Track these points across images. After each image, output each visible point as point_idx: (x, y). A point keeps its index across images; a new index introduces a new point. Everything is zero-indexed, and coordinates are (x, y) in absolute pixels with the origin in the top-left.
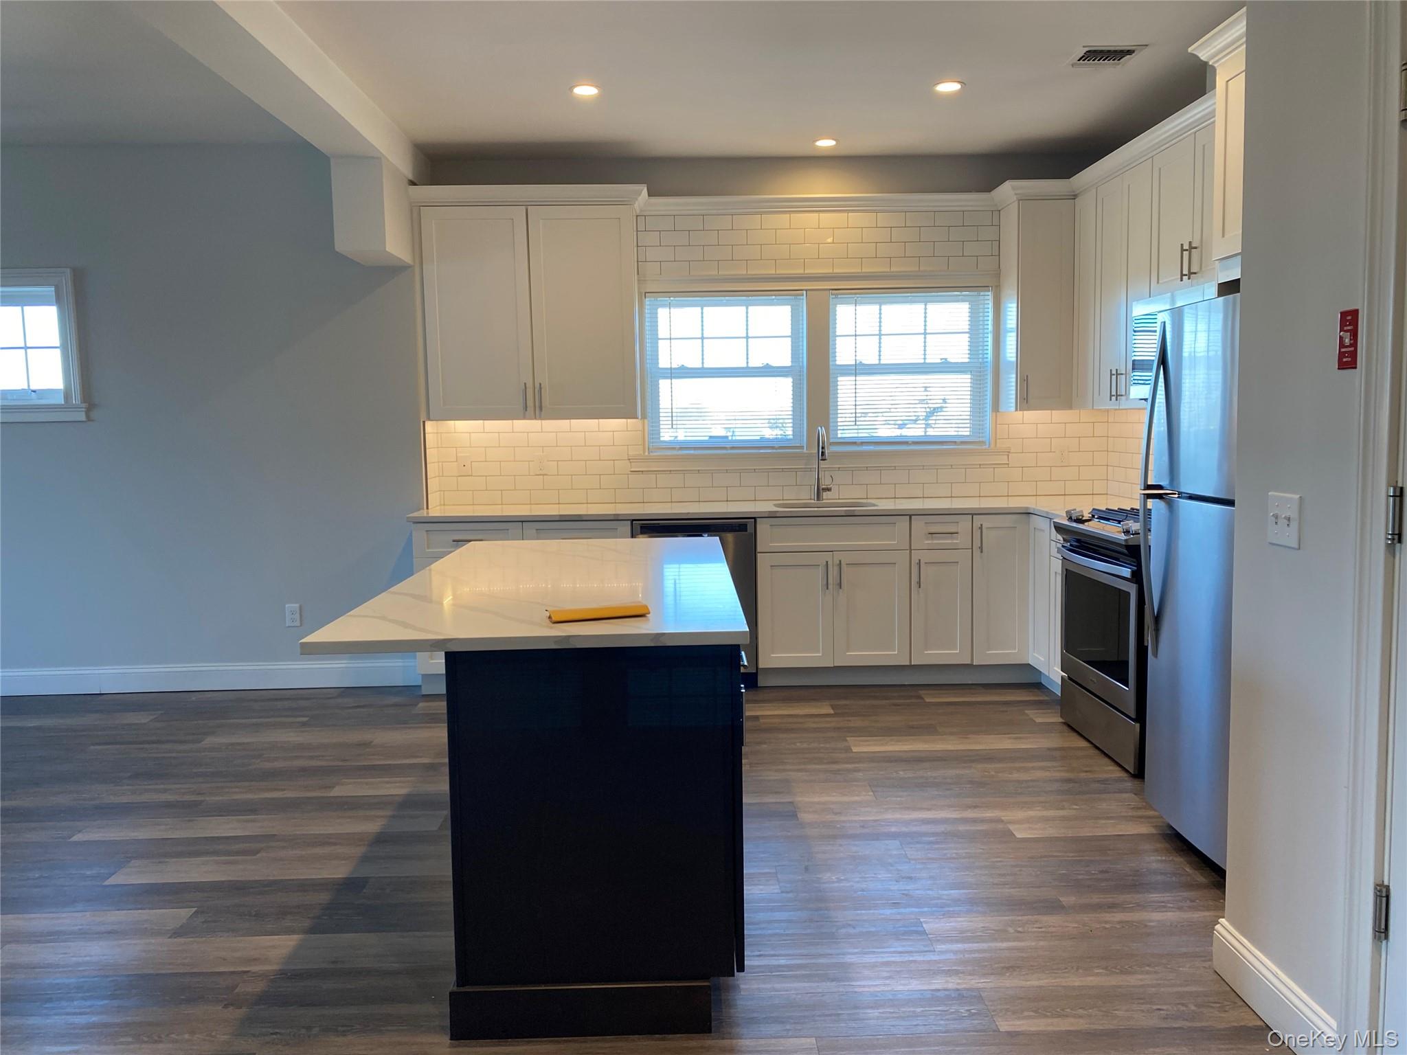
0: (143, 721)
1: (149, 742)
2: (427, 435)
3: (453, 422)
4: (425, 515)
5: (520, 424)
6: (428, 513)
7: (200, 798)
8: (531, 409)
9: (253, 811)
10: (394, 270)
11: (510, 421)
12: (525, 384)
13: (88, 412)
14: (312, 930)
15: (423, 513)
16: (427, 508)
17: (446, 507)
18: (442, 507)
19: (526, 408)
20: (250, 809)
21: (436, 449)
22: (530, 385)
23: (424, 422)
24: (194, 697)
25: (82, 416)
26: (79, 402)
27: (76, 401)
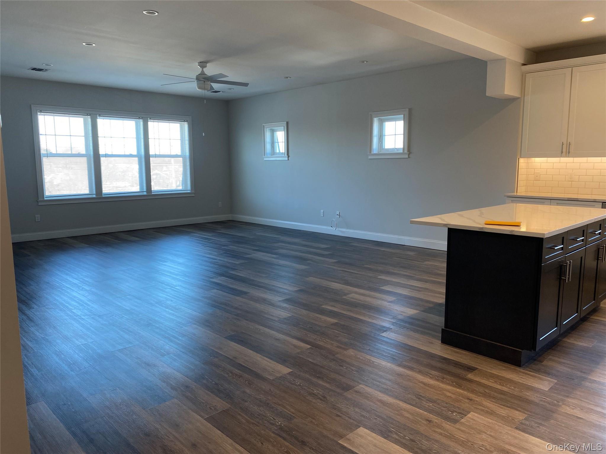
0: (412, 254)
1: (410, 260)
2: (520, 164)
3: (534, 158)
4: (516, 194)
5: (564, 160)
6: (517, 194)
7: (415, 276)
8: (564, 153)
9: (426, 282)
10: (512, 100)
11: (559, 158)
12: (563, 142)
13: (409, 155)
14: (423, 311)
15: (515, 194)
16: (517, 192)
17: (528, 192)
18: (526, 192)
19: (562, 152)
20: (426, 281)
21: (526, 169)
22: (565, 143)
23: (519, 158)
24: (430, 250)
25: (407, 156)
26: (406, 152)
27: (406, 151)
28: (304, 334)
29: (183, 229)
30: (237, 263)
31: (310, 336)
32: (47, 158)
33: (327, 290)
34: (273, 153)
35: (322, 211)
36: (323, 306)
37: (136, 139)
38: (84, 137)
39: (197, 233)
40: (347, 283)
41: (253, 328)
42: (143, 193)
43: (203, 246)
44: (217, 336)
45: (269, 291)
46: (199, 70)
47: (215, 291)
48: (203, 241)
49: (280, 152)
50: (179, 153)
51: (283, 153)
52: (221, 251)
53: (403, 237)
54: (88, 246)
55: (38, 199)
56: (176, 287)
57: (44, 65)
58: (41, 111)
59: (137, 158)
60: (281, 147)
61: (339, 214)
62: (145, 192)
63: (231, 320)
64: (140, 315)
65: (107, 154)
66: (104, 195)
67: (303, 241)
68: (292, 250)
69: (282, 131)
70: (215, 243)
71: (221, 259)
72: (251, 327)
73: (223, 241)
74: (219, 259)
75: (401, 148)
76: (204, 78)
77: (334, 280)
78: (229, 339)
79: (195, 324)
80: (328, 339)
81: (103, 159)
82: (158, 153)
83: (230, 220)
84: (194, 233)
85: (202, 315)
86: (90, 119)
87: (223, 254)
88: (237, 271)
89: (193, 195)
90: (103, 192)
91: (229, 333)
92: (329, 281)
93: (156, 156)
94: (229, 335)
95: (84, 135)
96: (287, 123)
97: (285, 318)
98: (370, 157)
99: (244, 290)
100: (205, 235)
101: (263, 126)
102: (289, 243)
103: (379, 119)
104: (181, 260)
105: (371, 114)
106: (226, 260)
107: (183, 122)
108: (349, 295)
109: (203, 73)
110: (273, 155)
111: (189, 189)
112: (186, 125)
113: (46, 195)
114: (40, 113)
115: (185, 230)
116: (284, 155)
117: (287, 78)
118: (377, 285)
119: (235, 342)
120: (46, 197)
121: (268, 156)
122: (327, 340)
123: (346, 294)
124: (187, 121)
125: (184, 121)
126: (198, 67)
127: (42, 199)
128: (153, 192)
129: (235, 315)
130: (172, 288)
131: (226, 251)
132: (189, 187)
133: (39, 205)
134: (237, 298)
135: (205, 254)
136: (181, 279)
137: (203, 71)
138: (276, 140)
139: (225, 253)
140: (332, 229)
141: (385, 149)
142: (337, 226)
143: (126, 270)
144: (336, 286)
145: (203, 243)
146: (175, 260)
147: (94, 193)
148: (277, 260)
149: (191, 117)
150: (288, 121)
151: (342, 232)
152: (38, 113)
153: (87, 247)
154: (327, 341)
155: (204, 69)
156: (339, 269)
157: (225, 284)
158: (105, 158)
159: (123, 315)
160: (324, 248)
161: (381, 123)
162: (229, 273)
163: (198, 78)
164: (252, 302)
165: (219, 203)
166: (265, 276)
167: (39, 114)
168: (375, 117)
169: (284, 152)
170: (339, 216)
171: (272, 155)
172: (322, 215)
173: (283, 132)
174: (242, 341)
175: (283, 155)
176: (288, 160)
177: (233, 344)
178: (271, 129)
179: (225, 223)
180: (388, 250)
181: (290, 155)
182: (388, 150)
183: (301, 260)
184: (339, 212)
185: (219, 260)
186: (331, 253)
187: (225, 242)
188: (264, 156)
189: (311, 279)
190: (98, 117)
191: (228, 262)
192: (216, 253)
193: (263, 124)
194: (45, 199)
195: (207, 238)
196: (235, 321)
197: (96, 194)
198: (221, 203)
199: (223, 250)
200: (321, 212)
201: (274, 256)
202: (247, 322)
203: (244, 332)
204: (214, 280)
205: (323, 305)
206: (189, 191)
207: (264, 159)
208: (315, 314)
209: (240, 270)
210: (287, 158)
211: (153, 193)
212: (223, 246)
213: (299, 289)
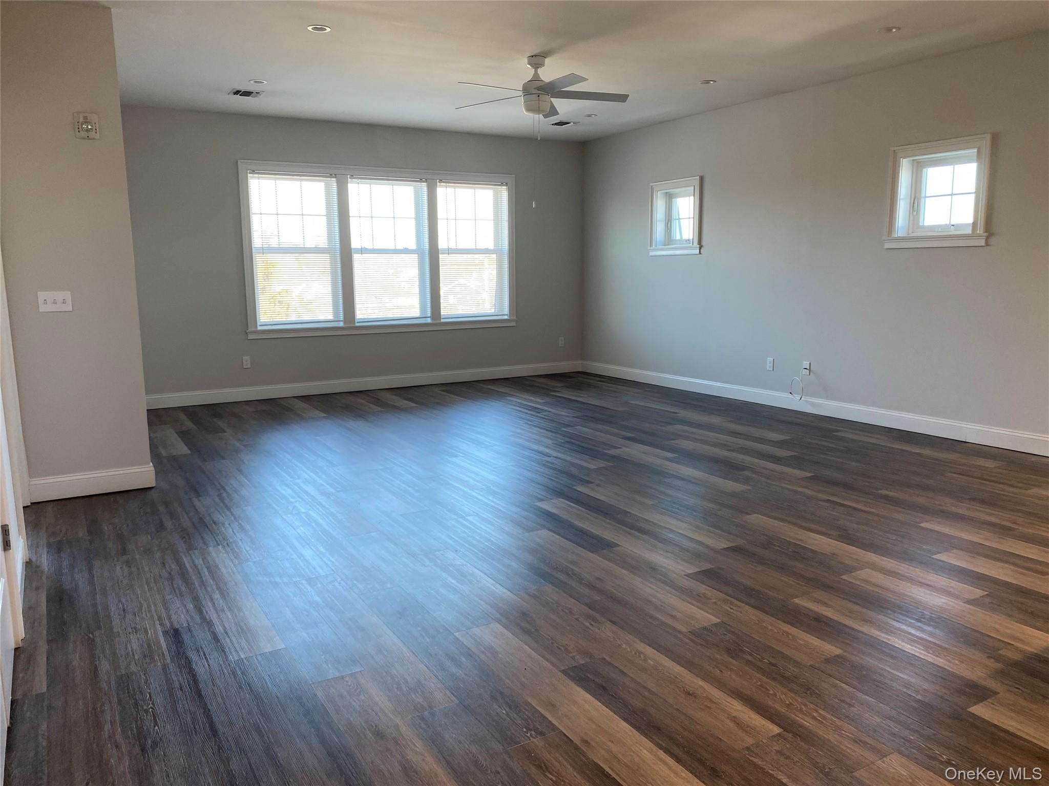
1: (990, 481)
13: (987, 239)
25: (982, 243)
26: (982, 232)
27: (980, 230)
28: (759, 683)
29: (492, 388)
30: (592, 467)
31: (775, 695)
32: (262, 255)
33: (799, 553)
34: (669, 239)
35: (770, 359)
36: (796, 601)
37: (414, 219)
38: (325, 217)
39: (515, 396)
40: (846, 537)
41: (629, 650)
42: (426, 320)
43: (526, 423)
44: (546, 664)
45: (661, 545)
46: (528, 72)
47: (544, 533)
48: (527, 413)
49: (681, 240)
50: (491, 246)
51: (689, 240)
52: (561, 437)
53: (964, 425)
54: (325, 415)
55: (248, 329)
56: (468, 518)
57: (252, 82)
58: (253, 172)
59: (417, 255)
60: (686, 229)
61: (808, 368)
62: (429, 319)
63: (577, 619)
64: (389, 586)
65: (365, 248)
66: (358, 322)
67: (729, 421)
68: (706, 443)
69: (689, 196)
70: (551, 420)
71: (559, 455)
72: (624, 646)
73: (565, 416)
74: (555, 455)
75: (970, 224)
76: (539, 89)
77: (813, 526)
78: (572, 678)
79: (499, 621)
80: (824, 710)
81: (356, 257)
82: (453, 246)
83: (578, 372)
84: (512, 396)
85: (514, 597)
86: (335, 184)
87: (563, 445)
88: (590, 485)
89: (514, 324)
90: (358, 317)
91: (573, 658)
92: (801, 527)
93: (449, 251)
94: (574, 664)
95: (325, 214)
96: (702, 179)
97: (705, 628)
98: (887, 246)
99: (608, 535)
100: (532, 401)
101: (650, 187)
102: (699, 426)
103: (913, 160)
104: (483, 454)
105: (894, 151)
106: (569, 458)
107: (500, 187)
108: (858, 572)
109: (536, 78)
110: (668, 245)
111: (506, 313)
112: (504, 193)
113: (261, 321)
114: (251, 175)
115: (496, 389)
116: (691, 245)
117: (707, 82)
118: (924, 547)
119: (587, 690)
120: (260, 325)
121: (658, 247)
122: (822, 712)
123: (850, 570)
124: (507, 184)
125: (502, 184)
126: (528, 66)
127: (253, 329)
128: (443, 318)
129: (587, 605)
130: (460, 520)
131: (570, 438)
132: (506, 310)
133: (249, 338)
134: (592, 556)
135: (529, 441)
136: (480, 497)
137: (536, 74)
138: (675, 215)
139: (568, 442)
140: (793, 397)
141: (923, 227)
142: (803, 392)
143: (380, 469)
144: (820, 543)
145: (527, 417)
146: (472, 454)
147: (342, 318)
148: (675, 465)
149: (514, 176)
150: (702, 175)
151: (813, 404)
152: (249, 175)
153: (325, 417)
154: (824, 718)
155: (540, 71)
156: (820, 496)
157: (566, 517)
158: (360, 255)
159: (355, 582)
160: (777, 442)
161: (917, 170)
162: (574, 489)
163: (527, 90)
164: (624, 571)
165: (560, 338)
166: (652, 503)
167: (250, 177)
168: (905, 158)
169: (691, 237)
170: (808, 371)
171: (665, 246)
172: (770, 367)
173: (692, 198)
174: (604, 688)
175: (690, 243)
176: (700, 253)
177: (582, 696)
178: (666, 193)
179: (570, 377)
180: (927, 452)
181: (704, 243)
182: (932, 228)
183: (730, 468)
184: (809, 363)
185: (556, 457)
186: (796, 454)
187: (567, 416)
188: (649, 248)
189: (756, 519)
190: (349, 180)
191: (574, 465)
192: (550, 442)
193: (652, 184)
194: (259, 328)
195: (536, 408)
196: (587, 624)
197: (345, 321)
198: (563, 338)
199: (564, 436)
200: (768, 363)
201: (669, 455)
202: (614, 628)
203: (607, 658)
204: (545, 506)
205: (797, 597)
206: (506, 317)
207: (649, 254)
208: (779, 622)
209: (598, 485)
210: (698, 251)
211: (442, 321)
212: (564, 427)
213: (730, 545)
